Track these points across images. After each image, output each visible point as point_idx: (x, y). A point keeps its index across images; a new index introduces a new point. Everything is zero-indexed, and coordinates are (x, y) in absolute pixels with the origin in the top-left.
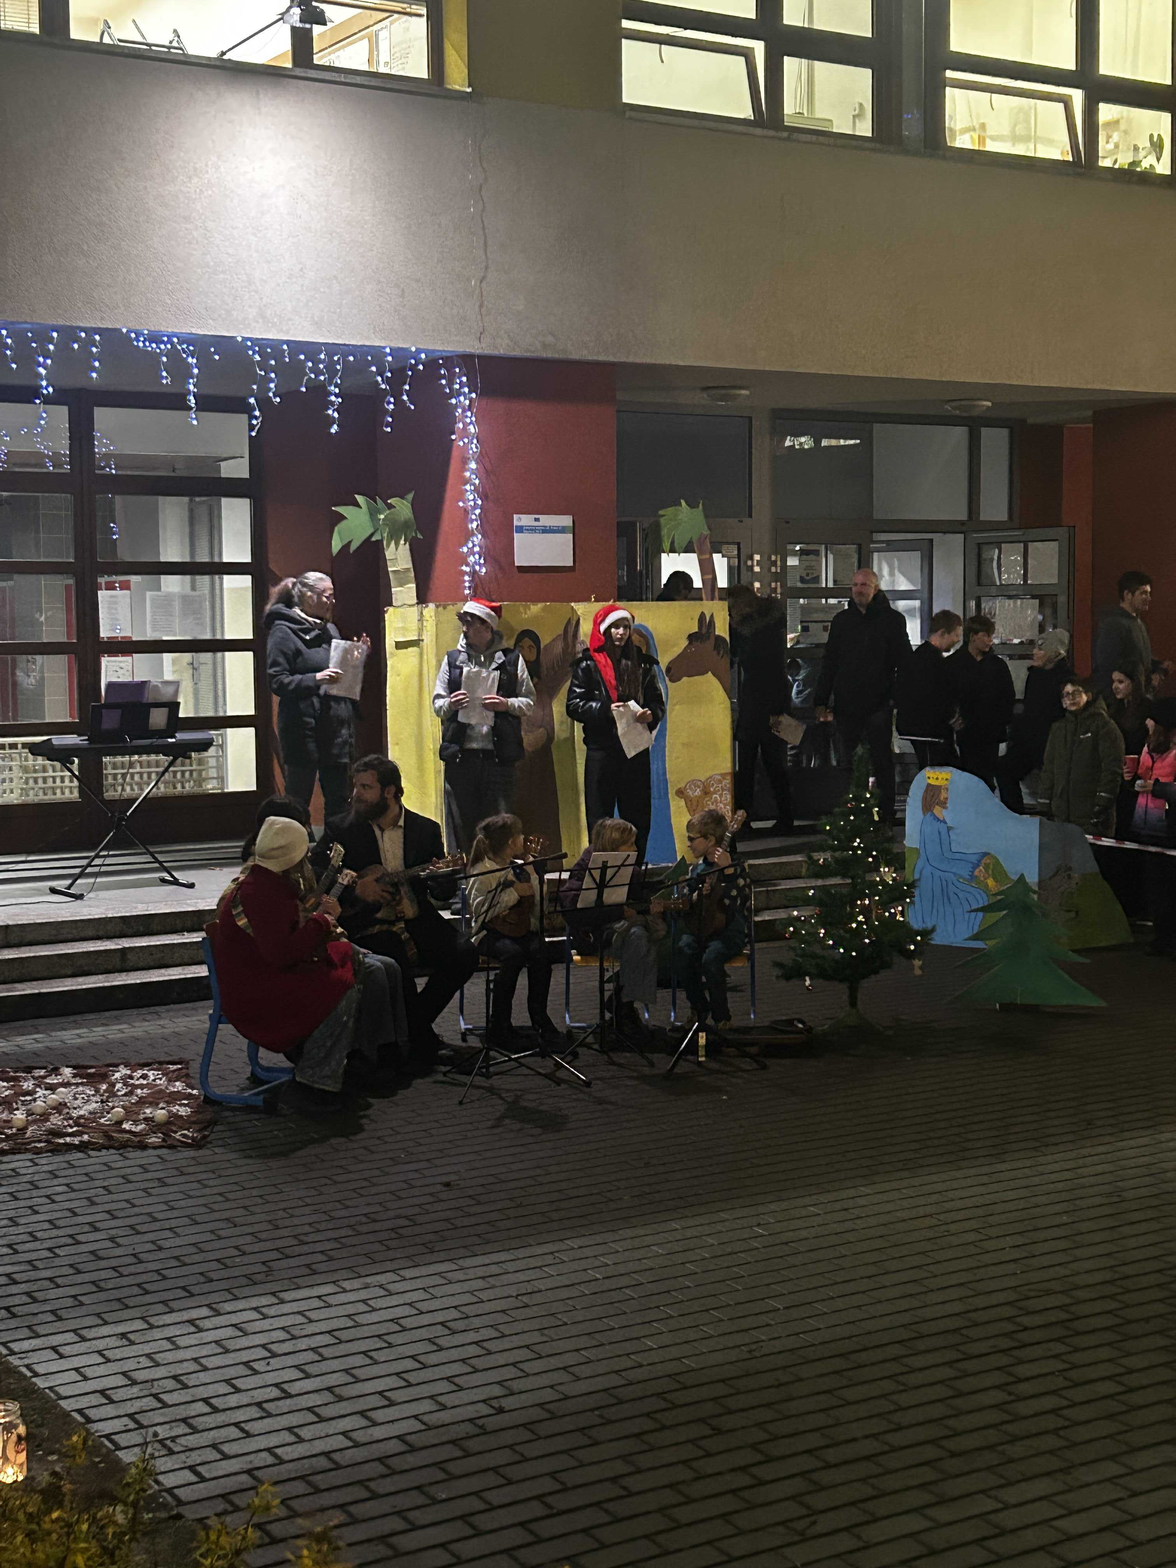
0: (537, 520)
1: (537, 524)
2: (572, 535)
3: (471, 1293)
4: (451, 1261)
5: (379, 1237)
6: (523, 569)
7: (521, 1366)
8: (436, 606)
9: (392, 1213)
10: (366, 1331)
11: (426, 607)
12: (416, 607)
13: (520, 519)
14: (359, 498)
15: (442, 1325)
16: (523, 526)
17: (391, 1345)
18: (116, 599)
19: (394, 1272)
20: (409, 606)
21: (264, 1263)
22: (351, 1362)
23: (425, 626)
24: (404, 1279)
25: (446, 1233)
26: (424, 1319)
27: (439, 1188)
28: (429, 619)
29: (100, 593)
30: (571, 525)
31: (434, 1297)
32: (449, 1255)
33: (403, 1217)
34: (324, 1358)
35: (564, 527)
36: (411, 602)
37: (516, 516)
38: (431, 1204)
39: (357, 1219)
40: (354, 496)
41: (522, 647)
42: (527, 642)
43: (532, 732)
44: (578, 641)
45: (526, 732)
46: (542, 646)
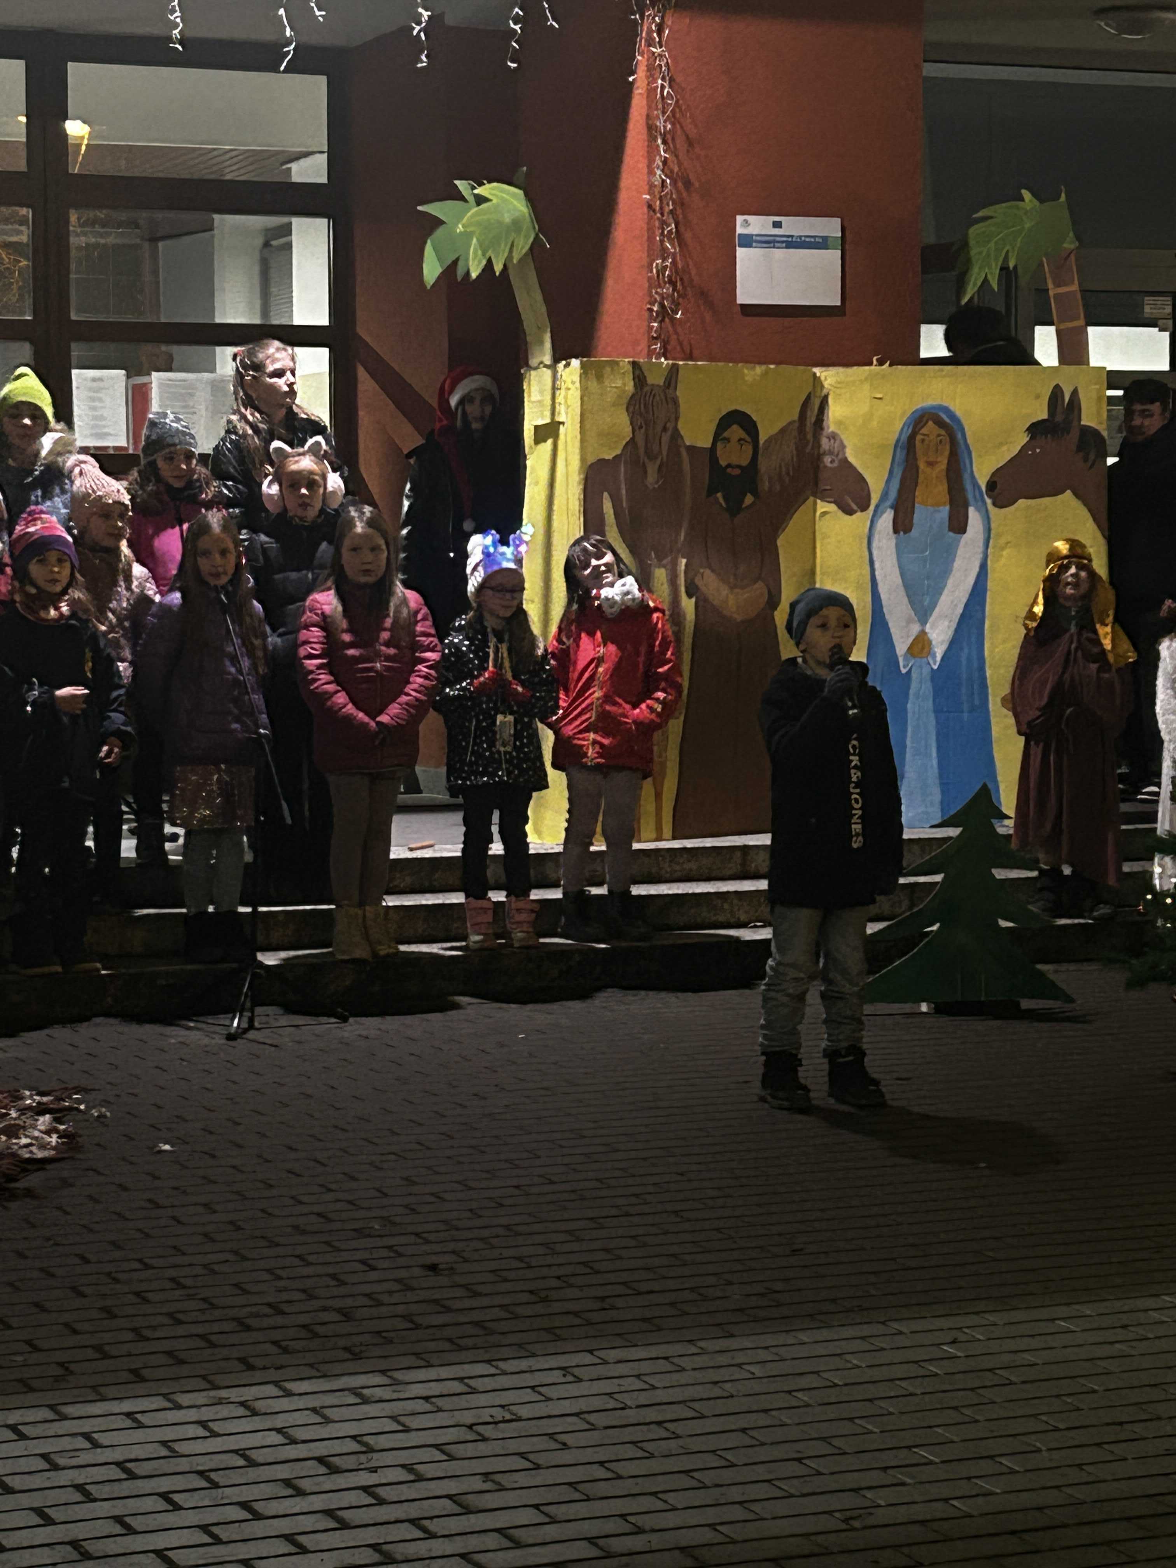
0: (778, 225)
1: (777, 231)
2: (839, 252)
3: (393, 1418)
4: (383, 1372)
5: (277, 1335)
6: (749, 310)
7: (426, 1523)
8: (583, 365)
9: (316, 1304)
10: (184, 1464)
11: (567, 365)
12: (553, 367)
13: (746, 223)
14: (462, 185)
15: (321, 1460)
16: (752, 235)
17: (216, 1486)
18: (101, 384)
19: (276, 1383)
20: (546, 366)
21: (61, 1364)
22: (133, 1505)
23: (566, 398)
24: (289, 1394)
25: (392, 1334)
26: (293, 1452)
27: (417, 1271)
28: (570, 386)
29: (75, 372)
30: (839, 235)
31: (328, 1421)
32: (383, 1364)
33: (335, 1310)
34: (90, 1498)
35: (825, 239)
36: (547, 359)
37: (739, 219)
38: (390, 1293)
39: (254, 1309)
40: (457, 182)
41: (728, 440)
42: (736, 432)
43: (743, 588)
44: (825, 433)
45: (732, 588)
46: (762, 441)
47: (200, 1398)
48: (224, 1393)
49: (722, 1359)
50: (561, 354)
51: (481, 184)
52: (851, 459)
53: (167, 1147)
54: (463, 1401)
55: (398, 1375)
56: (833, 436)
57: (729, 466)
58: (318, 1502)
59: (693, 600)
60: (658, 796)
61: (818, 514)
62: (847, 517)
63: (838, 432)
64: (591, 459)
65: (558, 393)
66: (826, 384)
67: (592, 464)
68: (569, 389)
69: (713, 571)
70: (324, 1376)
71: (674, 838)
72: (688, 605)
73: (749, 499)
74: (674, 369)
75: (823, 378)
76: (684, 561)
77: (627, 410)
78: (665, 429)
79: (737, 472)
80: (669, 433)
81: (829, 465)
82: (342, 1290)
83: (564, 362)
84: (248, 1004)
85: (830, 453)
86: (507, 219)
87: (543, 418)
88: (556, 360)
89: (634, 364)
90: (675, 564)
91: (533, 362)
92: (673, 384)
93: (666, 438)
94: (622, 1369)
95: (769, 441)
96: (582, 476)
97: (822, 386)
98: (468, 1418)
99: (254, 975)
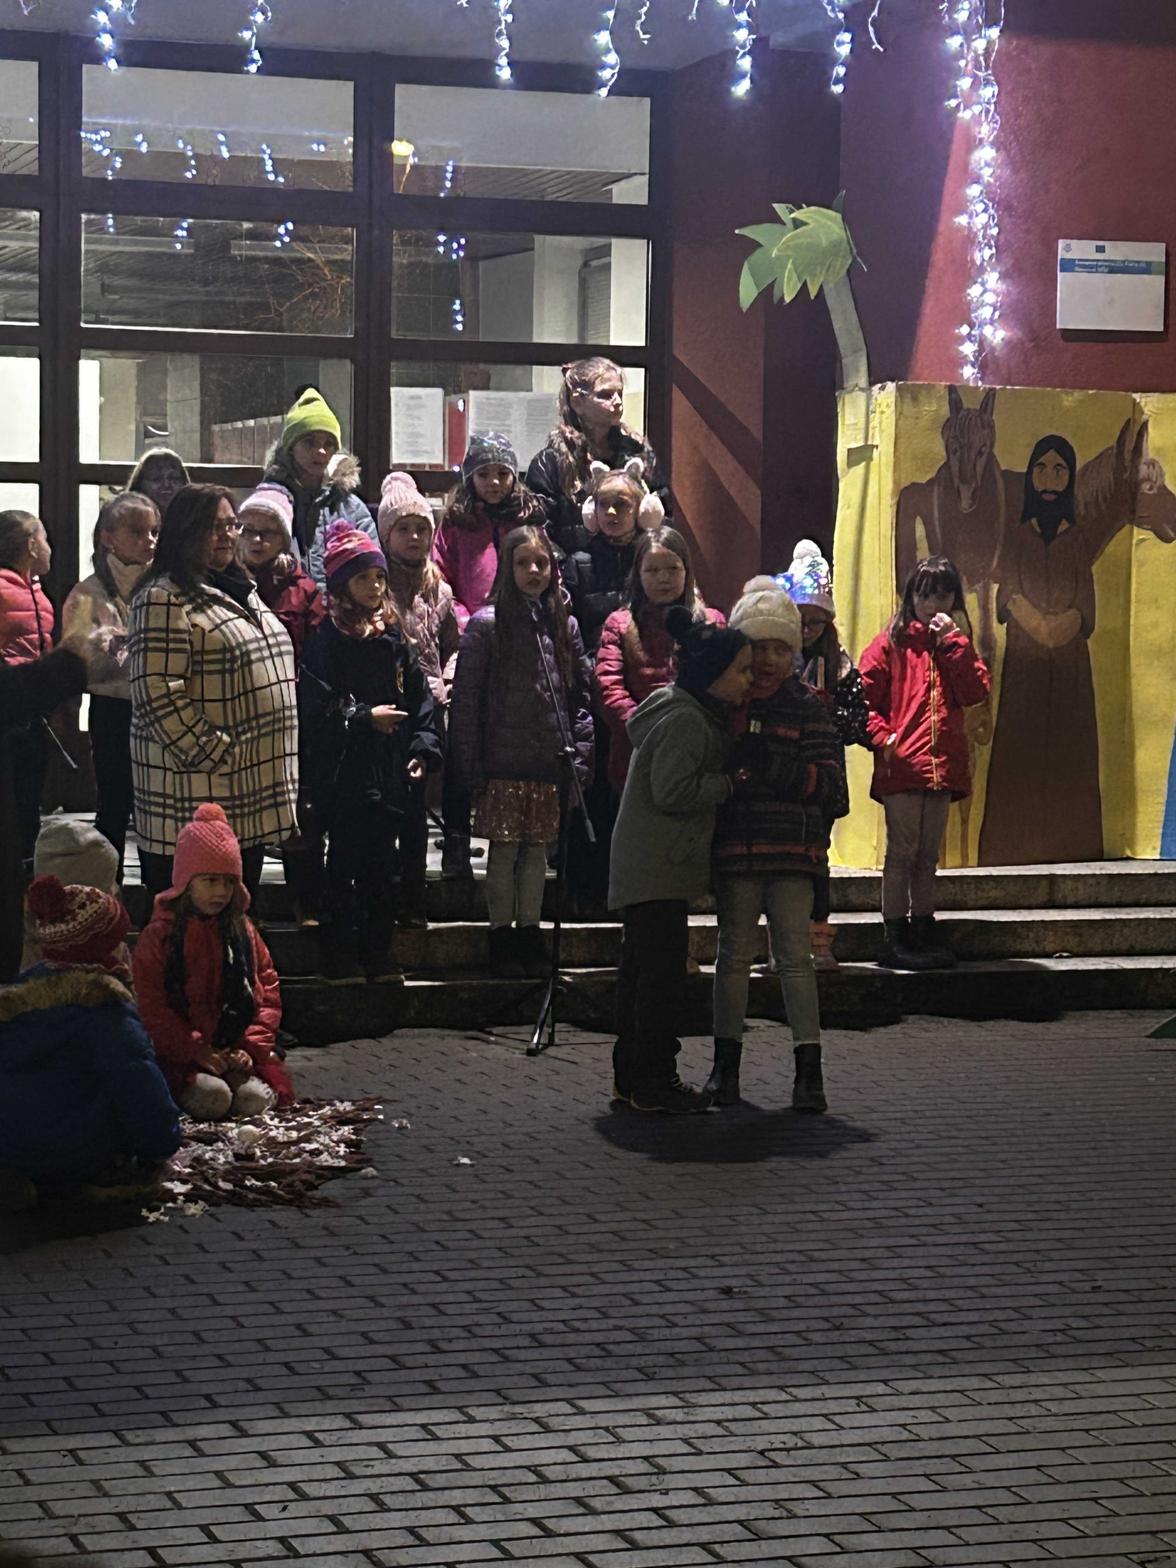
0: (1101, 250)
1: (1099, 256)
2: (1162, 279)
3: (686, 1441)
4: (675, 1394)
5: (571, 1353)
6: (1070, 335)
7: (717, 1547)
8: (898, 388)
9: (611, 1323)
10: (476, 1478)
11: (882, 388)
12: (868, 390)
13: (1068, 248)
14: (780, 208)
15: (611, 1479)
16: (1074, 260)
17: (507, 1501)
18: (417, 401)
19: (569, 1401)
20: (861, 389)
21: (358, 1373)
22: (426, 1517)
23: (881, 423)
24: (582, 1412)
25: (686, 1357)
26: (585, 1470)
27: (712, 1294)
28: (885, 410)
29: (394, 390)
30: (1163, 260)
31: (620, 1440)
32: (677, 1386)
33: (628, 1330)
34: (383, 1508)
35: (1149, 264)
36: (863, 381)
37: (1061, 243)
38: (685, 1315)
39: (548, 1325)
40: (775, 205)
41: (1043, 465)
42: (1051, 457)
43: (1055, 614)
44: (1144, 460)
45: (1046, 614)
46: (1079, 466)
47: (493, 1413)
48: (518, 1409)
49: (1019, 1395)
50: (876, 377)
51: (800, 208)
52: (1170, 487)
53: (465, 1161)
54: (754, 1428)
55: (693, 1398)
56: (1152, 463)
57: (1045, 491)
58: (607, 1522)
59: (1005, 625)
60: (965, 822)
61: (1134, 541)
62: (1165, 545)
63: (1157, 458)
64: (905, 483)
65: (872, 416)
66: (1146, 410)
67: (906, 488)
68: (882, 412)
69: (1025, 596)
70: (617, 1396)
71: (980, 865)
72: (999, 631)
73: (1064, 525)
74: (990, 395)
75: (1142, 404)
76: (995, 587)
77: (942, 433)
78: (980, 453)
79: (1052, 497)
80: (984, 457)
81: (1146, 492)
82: (635, 1310)
83: (880, 385)
84: (549, 1020)
85: (1148, 479)
86: (824, 242)
87: (856, 440)
88: (871, 384)
89: (952, 389)
90: (986, 589)
91: (849, 384)
92: (989, 409)
93: (982, 462)
94: (916, 1401)
95: (1086, 467)
96: (895, 501)
97: (1142, 413)
98: (761, 1443)
99: (555, 993)
